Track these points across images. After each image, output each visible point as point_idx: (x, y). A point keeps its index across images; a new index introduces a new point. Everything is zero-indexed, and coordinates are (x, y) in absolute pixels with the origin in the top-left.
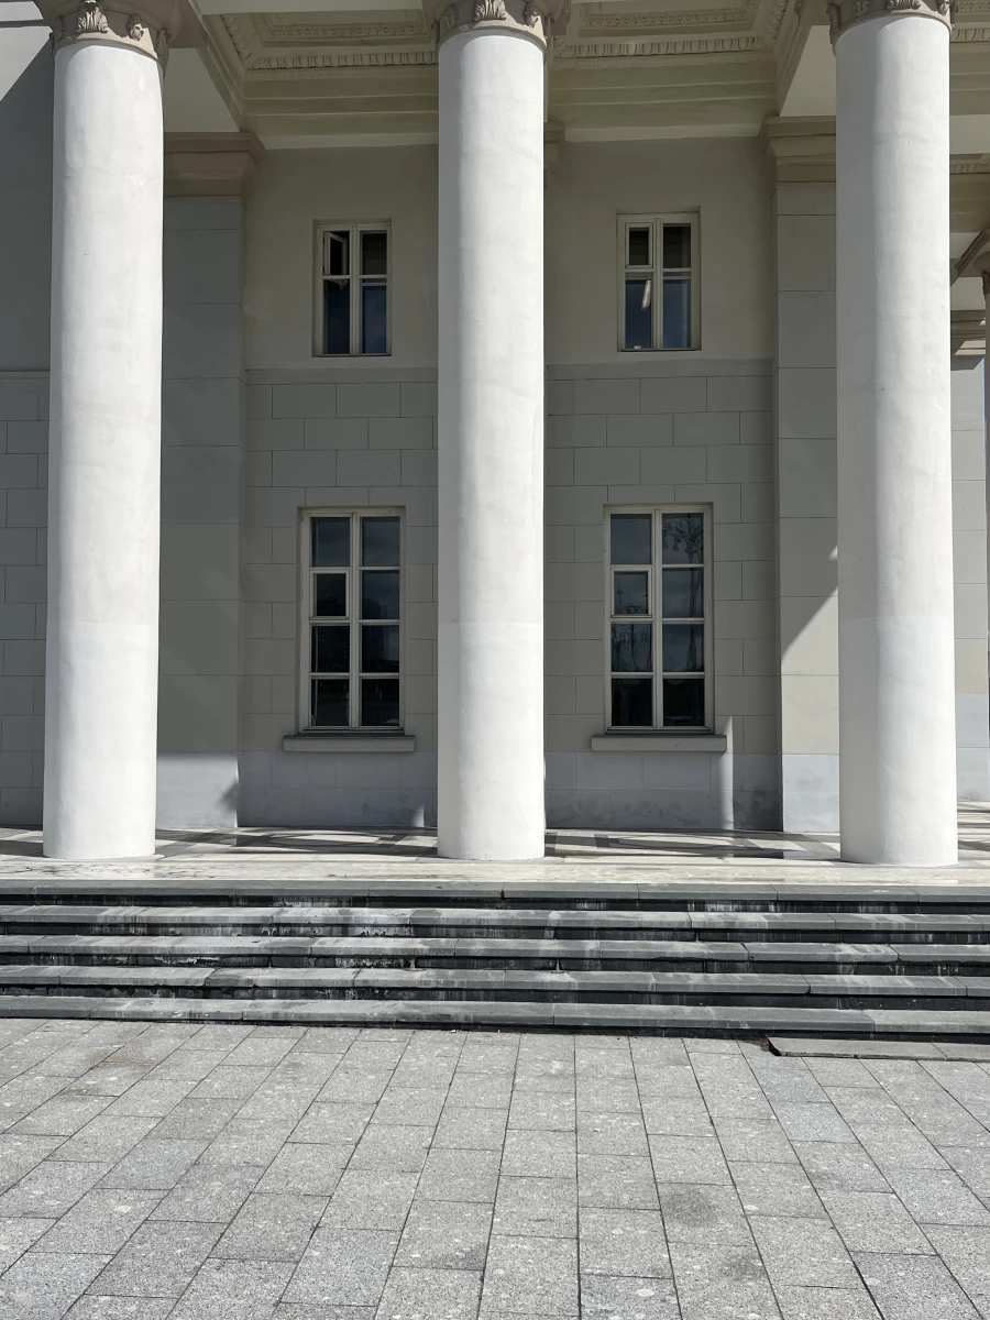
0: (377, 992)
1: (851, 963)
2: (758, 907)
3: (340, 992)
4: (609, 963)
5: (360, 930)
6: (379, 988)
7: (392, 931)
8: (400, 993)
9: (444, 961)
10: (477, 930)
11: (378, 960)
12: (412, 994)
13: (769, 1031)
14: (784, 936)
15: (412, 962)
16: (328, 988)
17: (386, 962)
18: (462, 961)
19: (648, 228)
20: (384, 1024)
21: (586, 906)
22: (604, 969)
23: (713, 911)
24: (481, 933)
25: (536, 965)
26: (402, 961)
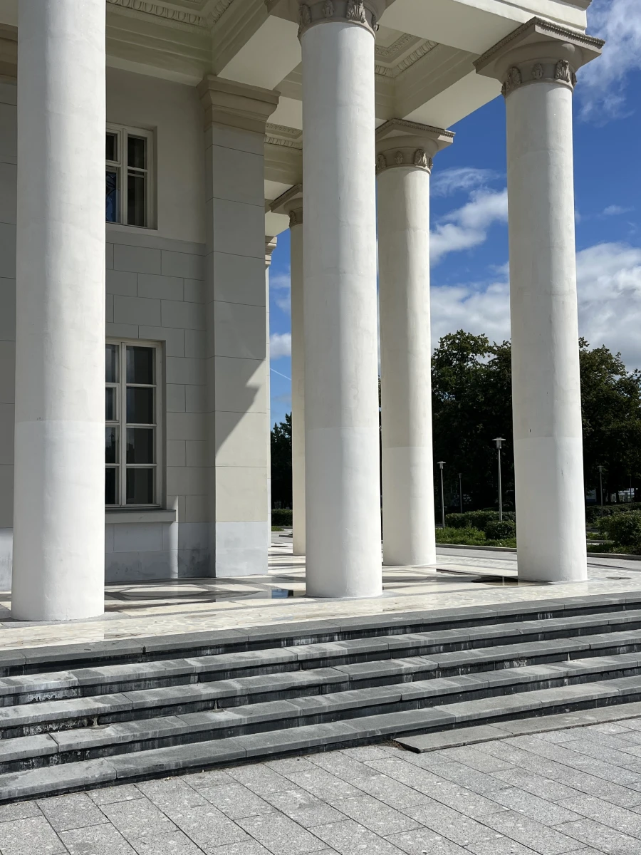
0: (79, 753)
1: (411, 674)
2: (328, 638)
3: (44, 760)
4: (253, 697)
5: (31, 697)
6: (80, 750)
7: (61, 695)
8: (101, 751)
9: (123, 715)
10: (136, 684)
11: (64, 723)
12: (111, 750)
13: (393, 734)
14: (357, 658)
15: (95, 720)
16: (32, 758)
17: (71, 724)
18: (138, 713)
19: (116, 135)
20: (104, 783)
21: (209, 652)
22: (251, 702)
23: (298, 645)
24: (139, 686)
25: (198, 708)
26: (85, 721)
